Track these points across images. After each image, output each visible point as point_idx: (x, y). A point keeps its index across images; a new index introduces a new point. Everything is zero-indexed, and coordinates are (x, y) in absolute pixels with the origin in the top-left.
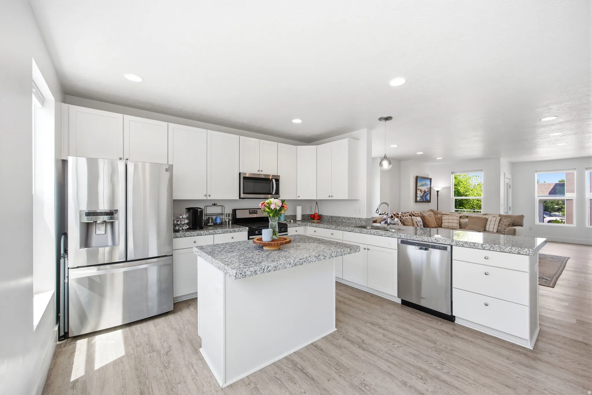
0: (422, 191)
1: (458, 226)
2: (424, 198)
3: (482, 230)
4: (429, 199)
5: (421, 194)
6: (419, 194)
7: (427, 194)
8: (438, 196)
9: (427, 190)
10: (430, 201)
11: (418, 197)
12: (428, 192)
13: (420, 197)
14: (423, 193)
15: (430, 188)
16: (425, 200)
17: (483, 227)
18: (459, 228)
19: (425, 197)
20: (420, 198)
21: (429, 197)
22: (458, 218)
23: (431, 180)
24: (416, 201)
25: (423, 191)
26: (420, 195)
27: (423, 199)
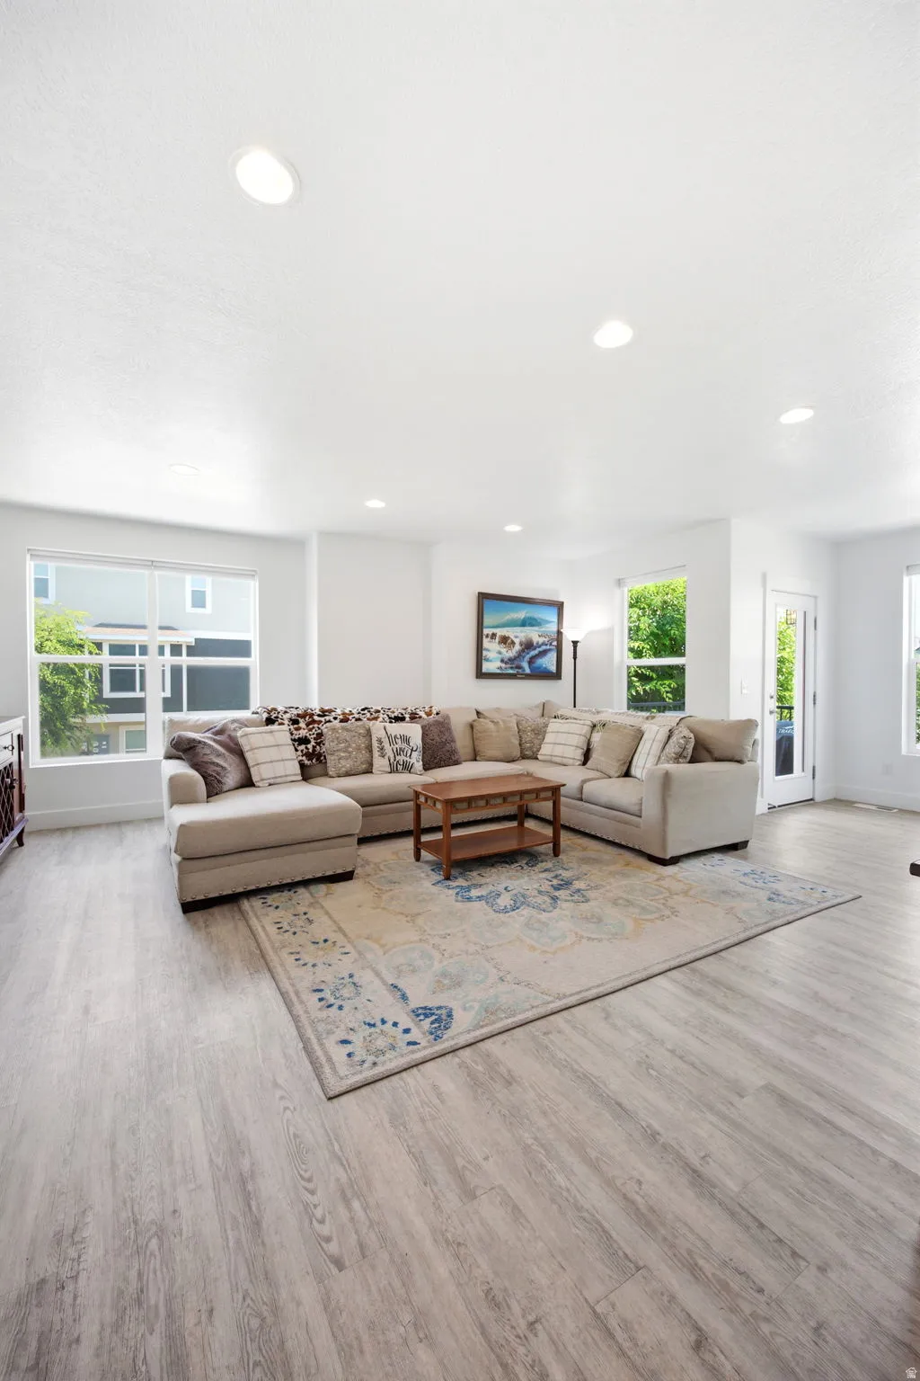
0: (513, 643)
1: (579, 755)
2: (525, 665)
3: (617, 772)
4: (553, 669)
5: (504, 651)
6: (493, 649)
7: (544, 653)
8: (575, 658)
9: (536, 639)
10: (557, 676)
11: (487, 660)
12: (544, 647)
13: (502, 661)
14: (517, 647)
15: (559, 633)
16: (528, 671)
17: (619, 760)
18: (579, 763)
19: (531, 662)
20: (503, 665)
21: (555, 663)
22: (586, 729)
23: (559, 607)
24: (480, 674)
25: (517, 641)
26: (500, 653)
27: (519, 667)
